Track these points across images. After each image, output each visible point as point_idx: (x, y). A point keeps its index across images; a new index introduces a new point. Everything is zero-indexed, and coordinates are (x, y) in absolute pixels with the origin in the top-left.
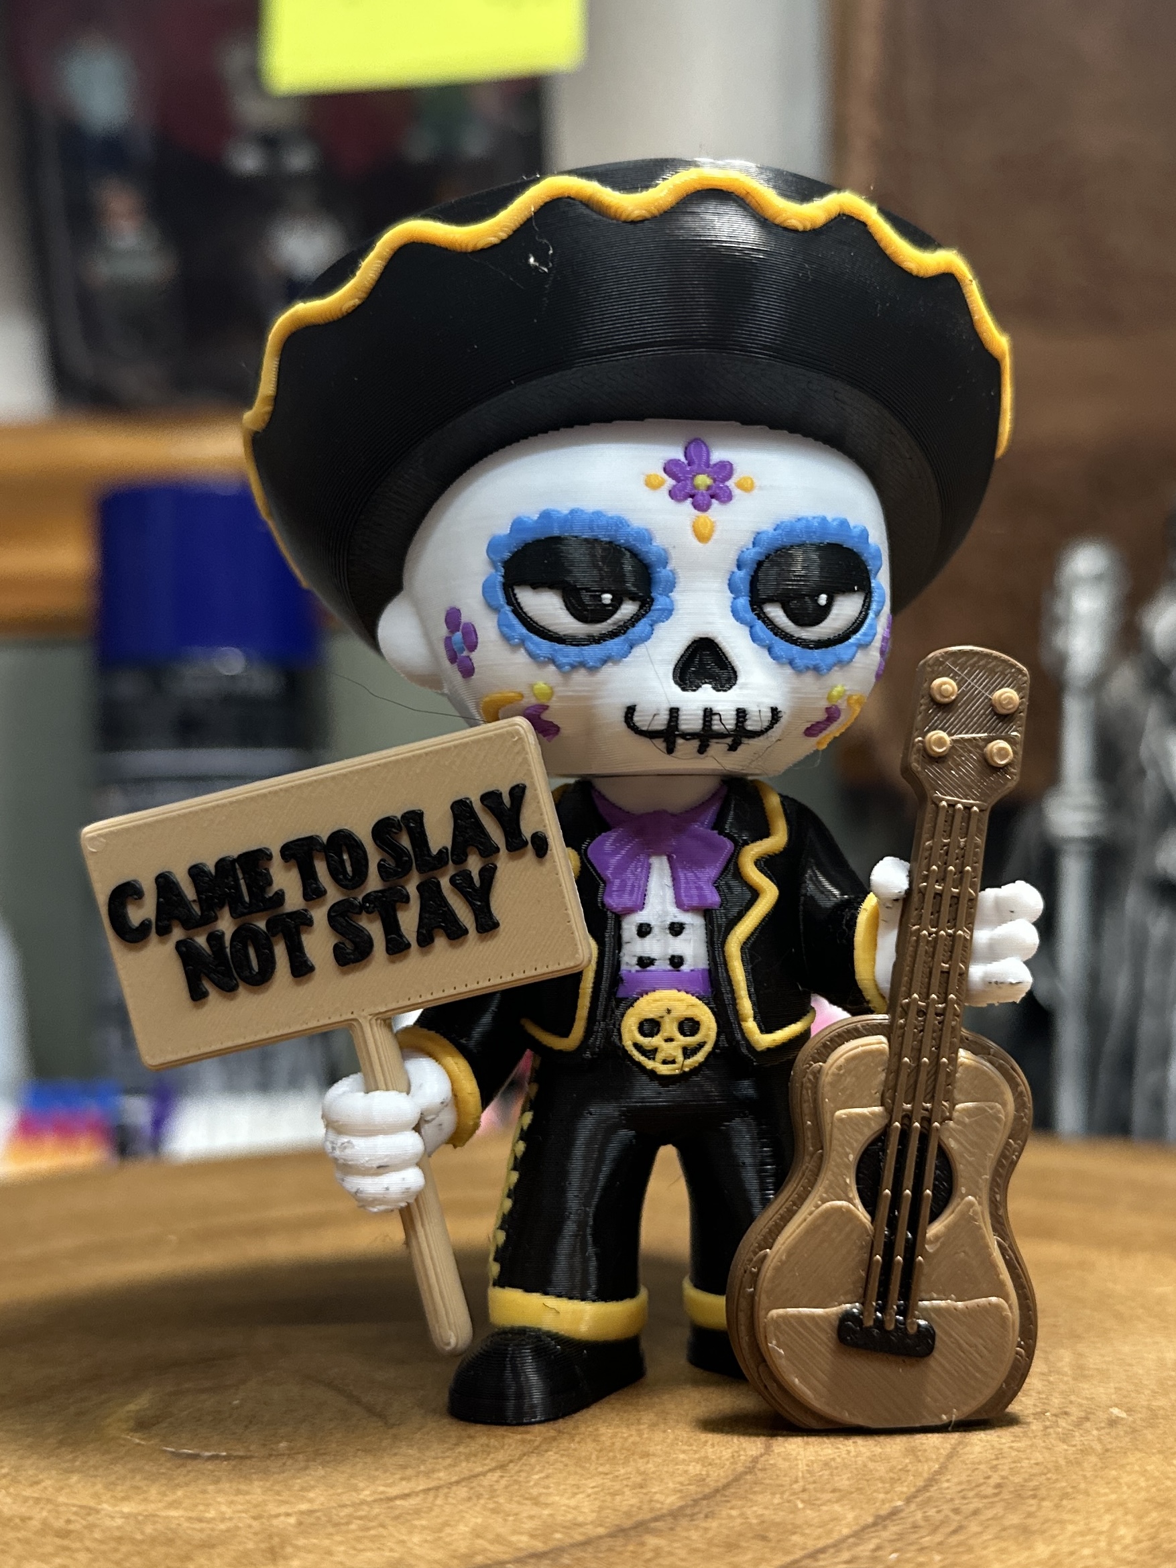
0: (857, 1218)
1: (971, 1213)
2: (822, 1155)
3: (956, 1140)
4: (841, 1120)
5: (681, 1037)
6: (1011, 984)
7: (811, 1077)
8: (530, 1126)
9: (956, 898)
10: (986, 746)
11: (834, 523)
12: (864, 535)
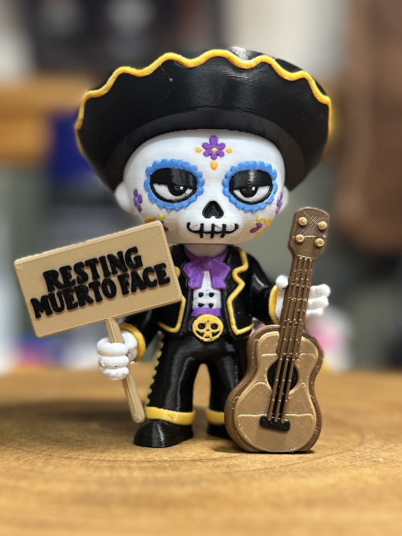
0: (267, 387)
1: (303, 388)
2: (257, 368)
3: (299, 365)
4: (263, 357)
5: (212, 330)
7: (254, 344)
8: (161, 356)
9: (303, 289)
10: (315, 240)
11: (258, 163)
12: (270, 167)
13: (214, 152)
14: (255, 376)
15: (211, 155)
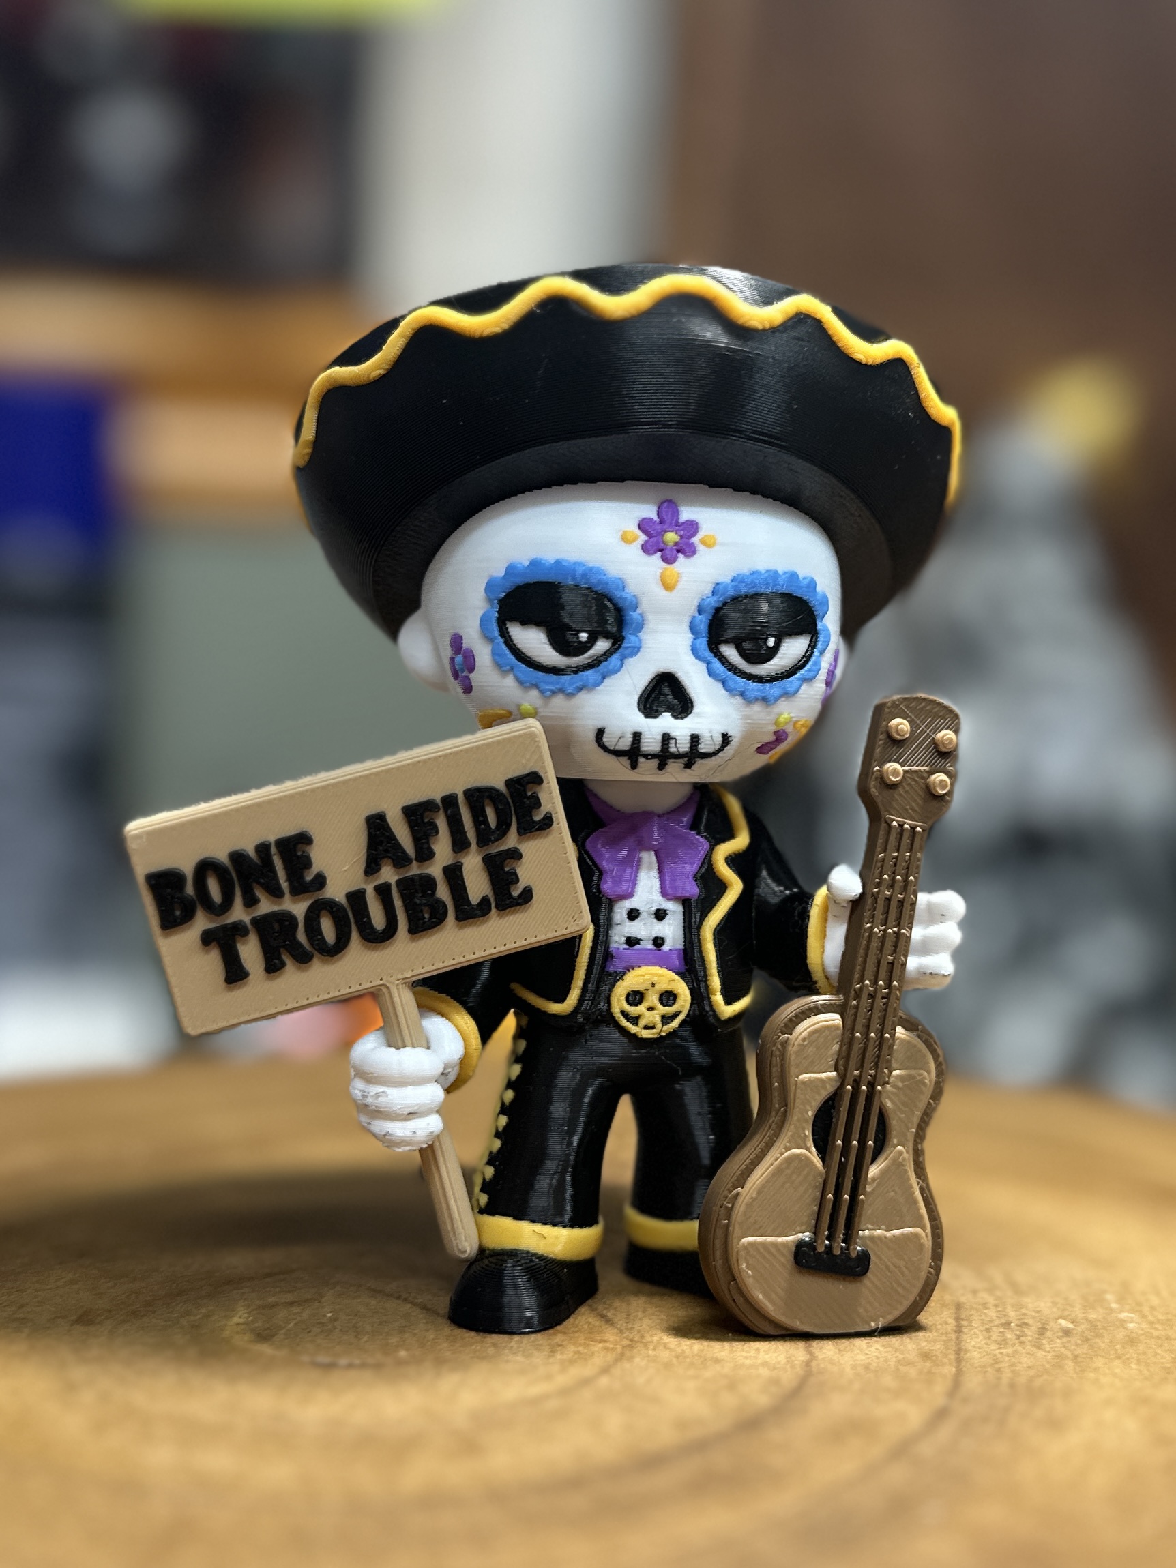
0: (812, 1162)
1: (900, 1160)
2: (786, 1111)
3: (891, 1101)
4: (803, 1083)
5: (661, 1007)
6: (944, 975)
7: (779, 1046)
8: (519, 1077)
9: (901, 902)
10: (929, 777)
11: (784, 577)
12: (812, 584)
13: (671, 544)
14: (780, 1131)
15: (661, 550)
